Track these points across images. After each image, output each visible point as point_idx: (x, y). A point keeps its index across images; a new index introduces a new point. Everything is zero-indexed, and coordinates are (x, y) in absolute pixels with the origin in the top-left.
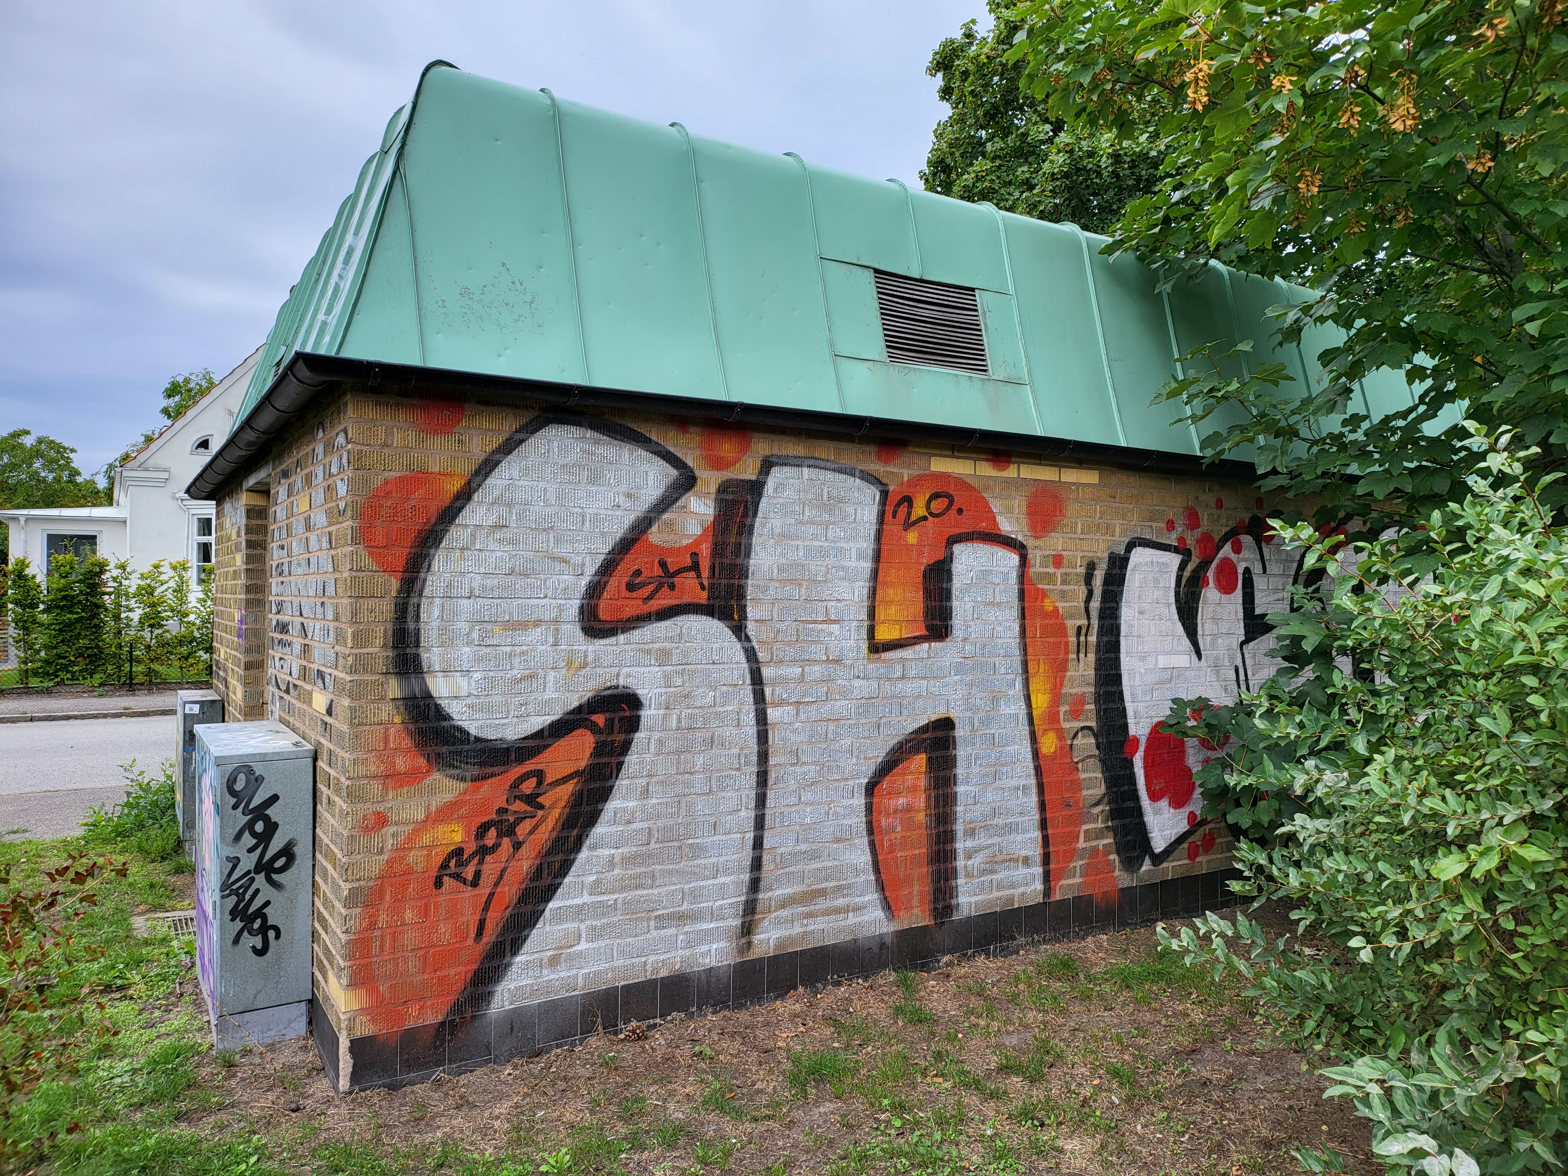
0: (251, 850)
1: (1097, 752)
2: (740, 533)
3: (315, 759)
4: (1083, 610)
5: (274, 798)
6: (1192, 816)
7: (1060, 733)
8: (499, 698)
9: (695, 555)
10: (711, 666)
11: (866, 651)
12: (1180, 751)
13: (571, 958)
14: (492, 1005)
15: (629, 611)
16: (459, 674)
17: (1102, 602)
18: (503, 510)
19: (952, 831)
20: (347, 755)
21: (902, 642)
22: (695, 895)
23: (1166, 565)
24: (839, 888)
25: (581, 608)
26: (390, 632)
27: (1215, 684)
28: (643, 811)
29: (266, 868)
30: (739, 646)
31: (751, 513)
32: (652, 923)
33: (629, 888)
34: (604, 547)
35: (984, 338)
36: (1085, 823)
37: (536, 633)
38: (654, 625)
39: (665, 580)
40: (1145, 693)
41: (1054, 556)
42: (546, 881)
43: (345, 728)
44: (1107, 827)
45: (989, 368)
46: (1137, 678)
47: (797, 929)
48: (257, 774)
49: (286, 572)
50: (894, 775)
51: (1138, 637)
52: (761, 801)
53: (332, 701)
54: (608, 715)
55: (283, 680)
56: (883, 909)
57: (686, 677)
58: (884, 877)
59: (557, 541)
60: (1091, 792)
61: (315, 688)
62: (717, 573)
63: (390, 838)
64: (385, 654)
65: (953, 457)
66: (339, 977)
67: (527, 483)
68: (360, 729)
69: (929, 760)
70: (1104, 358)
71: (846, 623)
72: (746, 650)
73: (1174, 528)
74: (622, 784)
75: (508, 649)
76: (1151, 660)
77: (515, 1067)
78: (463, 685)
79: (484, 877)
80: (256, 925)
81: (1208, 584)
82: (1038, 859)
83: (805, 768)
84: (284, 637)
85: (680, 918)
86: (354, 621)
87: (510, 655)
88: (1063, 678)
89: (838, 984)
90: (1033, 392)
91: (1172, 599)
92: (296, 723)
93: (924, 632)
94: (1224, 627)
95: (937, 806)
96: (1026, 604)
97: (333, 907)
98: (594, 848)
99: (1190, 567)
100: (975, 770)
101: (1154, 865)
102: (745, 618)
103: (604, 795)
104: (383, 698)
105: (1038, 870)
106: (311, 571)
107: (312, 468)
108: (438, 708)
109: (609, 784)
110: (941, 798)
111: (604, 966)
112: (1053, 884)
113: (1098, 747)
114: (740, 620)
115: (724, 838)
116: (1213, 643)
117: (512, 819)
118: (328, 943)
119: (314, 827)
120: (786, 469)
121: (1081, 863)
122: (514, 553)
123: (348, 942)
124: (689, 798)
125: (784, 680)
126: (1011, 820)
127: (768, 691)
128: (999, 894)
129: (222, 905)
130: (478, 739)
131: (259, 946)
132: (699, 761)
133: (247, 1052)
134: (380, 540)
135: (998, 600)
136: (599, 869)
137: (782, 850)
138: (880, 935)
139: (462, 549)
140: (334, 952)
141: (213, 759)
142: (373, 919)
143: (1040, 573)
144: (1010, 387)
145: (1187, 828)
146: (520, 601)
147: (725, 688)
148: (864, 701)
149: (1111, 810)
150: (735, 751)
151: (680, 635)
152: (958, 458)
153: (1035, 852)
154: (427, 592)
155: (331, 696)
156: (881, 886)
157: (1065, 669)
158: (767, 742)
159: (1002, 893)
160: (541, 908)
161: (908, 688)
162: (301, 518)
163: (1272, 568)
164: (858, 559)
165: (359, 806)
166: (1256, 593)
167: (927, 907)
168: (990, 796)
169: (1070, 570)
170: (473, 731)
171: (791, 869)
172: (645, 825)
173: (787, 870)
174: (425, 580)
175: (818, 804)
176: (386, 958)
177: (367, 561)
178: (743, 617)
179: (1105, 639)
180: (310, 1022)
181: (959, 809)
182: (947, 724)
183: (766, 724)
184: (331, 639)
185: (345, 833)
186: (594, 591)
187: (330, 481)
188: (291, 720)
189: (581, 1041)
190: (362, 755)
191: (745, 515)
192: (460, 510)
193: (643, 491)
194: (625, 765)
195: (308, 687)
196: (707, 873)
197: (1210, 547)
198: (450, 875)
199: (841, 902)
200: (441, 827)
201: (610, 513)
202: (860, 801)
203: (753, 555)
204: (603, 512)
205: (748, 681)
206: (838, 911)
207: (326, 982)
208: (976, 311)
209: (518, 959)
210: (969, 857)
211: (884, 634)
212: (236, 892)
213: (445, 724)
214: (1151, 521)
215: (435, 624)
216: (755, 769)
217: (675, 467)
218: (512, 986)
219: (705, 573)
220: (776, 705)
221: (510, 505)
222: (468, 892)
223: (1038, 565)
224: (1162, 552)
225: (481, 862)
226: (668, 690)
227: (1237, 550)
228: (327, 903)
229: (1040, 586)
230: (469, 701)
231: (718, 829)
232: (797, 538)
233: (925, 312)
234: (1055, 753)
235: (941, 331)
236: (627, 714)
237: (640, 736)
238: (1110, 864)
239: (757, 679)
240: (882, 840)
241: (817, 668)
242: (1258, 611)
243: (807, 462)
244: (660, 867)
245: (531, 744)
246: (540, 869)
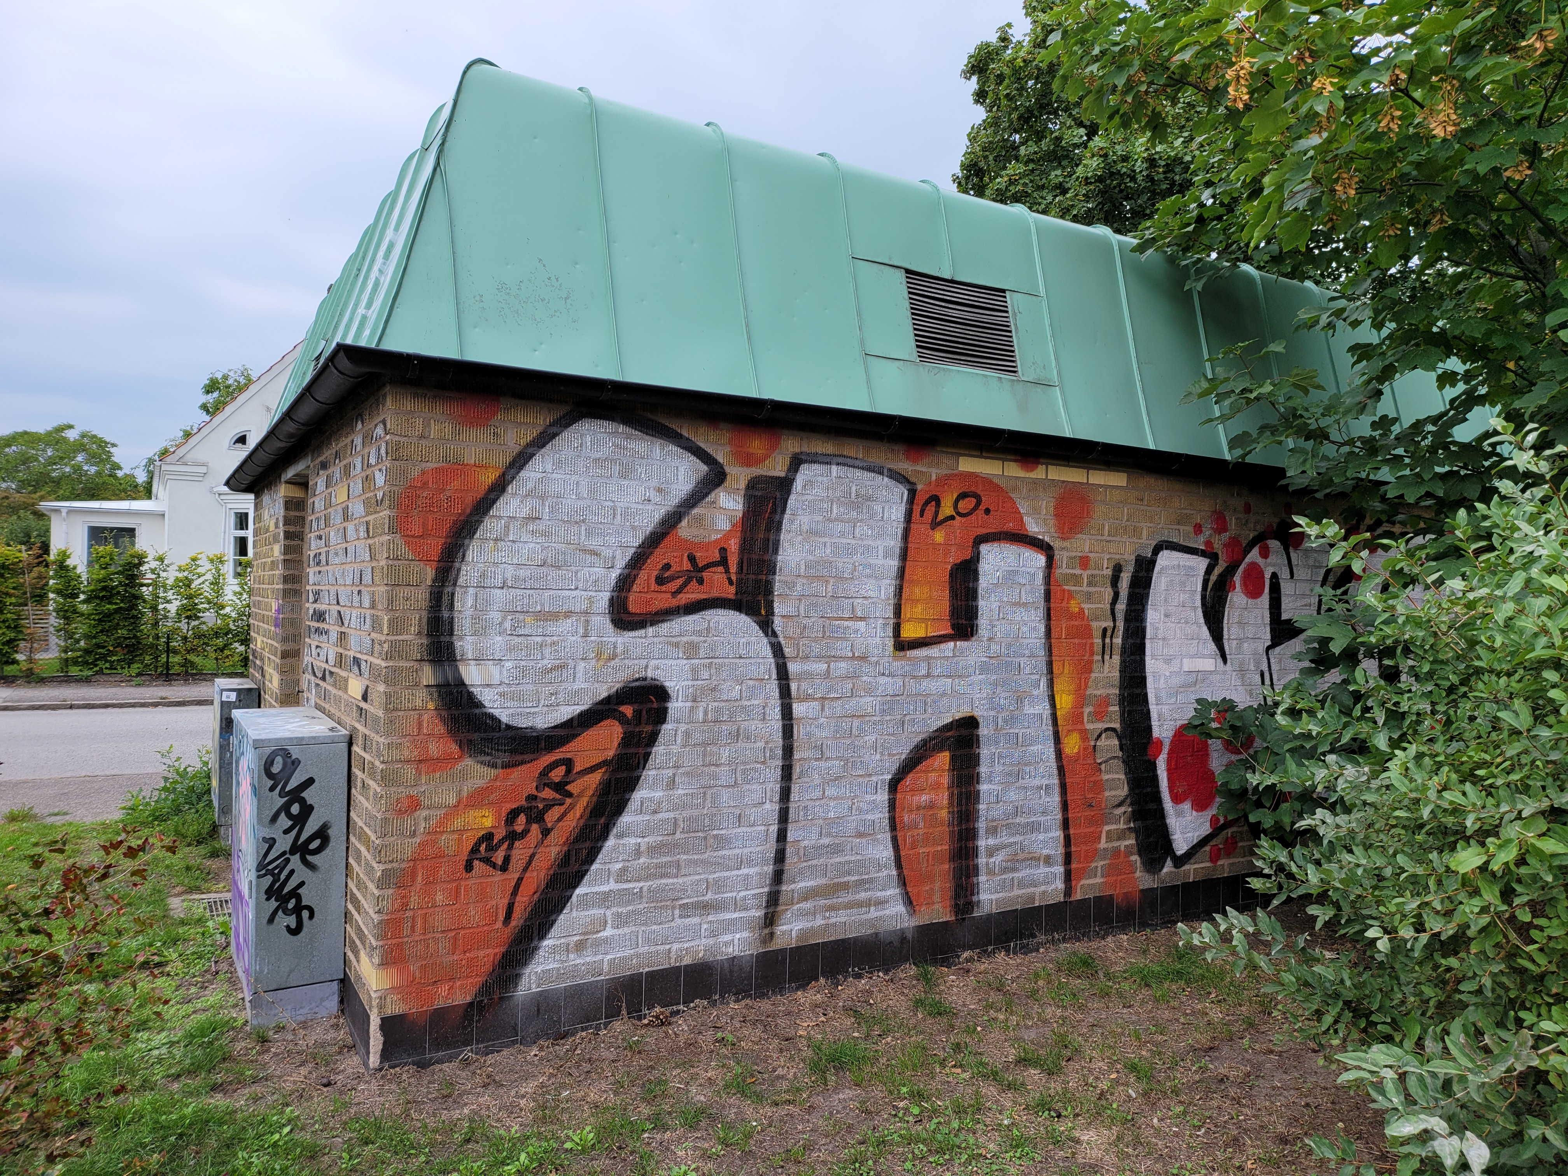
0: (286, 832)
1: (1120, 754)
2: (768, 530)
3: (350, 744)
4: (1109, 612)
5: (310, 782)
6: (1214, 820)
7: (1084, 734)
8: (530, 687)
9: (723, 550)
10: (738, 661)
11: (892, 649)
12: (1203, 753)
13: (598, 944)
14: (520, 988)
15: (658, 605)
16: (491, 662)
17: (1128, 605)
18: (536, 502)
19: (974, 828)
20: (382, 740)
21: (928, 640)
22: (719, 885)
23: (1192, 568)
24: (862, 882)
25: (611, 600)
26: (425, 620)
27: (1240, 688)
28: (669, 801)
29: (301, 849)
30: (765, 640)
31: (779, 510)
32: (677, 912)
33: (654, 876)
34: (635, 541)
35: (1015, 339)
36: (1107, 824)
37: (567, 625)
38: (683, 619)
39: (693, 574)
40: (1170, 696)
41: (1081, 558)
42: (574, 867)
43: (380, 713)
44: (1129, 829)
45: (1019, 369)
46: (1162, 681)
47: (819, 922)
48: (294, 757)
49: (324, 562)
50: (917, 772)
51: (1164, 639)
52: (785, 794)
53: (367, 687)
54: (636, 706)
55: (319, 668)
56: (904, 904)
57: (713, 671)
58: (905, 872)
59: (589, 533)
60: (1113, 793)
61: (351, 675)
62: (745, 568)
63: (422, 820)
64: (420, 641)
65: (980, 457)
66: (371, 957)
67: (559, 476)
68: (395, 714)
69: (953, 758)
70: (1134, 360)
71: (872, 621)
72: (772, 645)
73: (1201, 532)
74: (649, 774)
75: (539, 639)
76: (1176, 663)
77: (541, 1049)
78: (495, 674)
79: (513, 861)
80: (291, 905)
81: (1235, 588)
82: (1060, 859)
83: (829, 764)
84: (321, 625)
85: (705, 907)
86: (390, 609)
87: (541, 646)
88: (1087, 679)
89: (859, 976)
90: (1063, 393)
91: (1198, 603)
92: (331, 709)
93: (949, 631)
94: (1250, 631)
95: (959, 804)
96: (1052, 605)
97: (366, 888)
98: (620, 836)
99: (1217, 571)
100: (998, 768)
101: (1176, 866)
102: (773, 614)
103: (631, 784)
104: (417, 685)
105: (1059, 869)
106: (349, 560)
107: (351, 460)
108: (470, 695)
109: (636, 774)
110: (964, 796)
111: (628, 952)
112: (1074, 883)
113: (1121, 749)
114: (767, 615)
115: (749, 829)
116: (1239, 647)
117: (541, 806)
118: (361, 923)
119: (349, 811)
120: (815, 466)
121: (1102, 863)
122: (546, 545)
123: (380, 922)
124: (715, 790)
125: (809, 676)
126: (1034, 819)
127: (793, 686)
128: (1020, 892)
129: (258, 885)
130: (508, 727)
131: (293, 925)
132: (725, 753)
133: (280, 1029)
134: (417, 530)
135: (1023, 600)
136: (626, 857)
137: (806, 843)
138: (902, 930)
139: (496, 540)
140: (366, 932)
141: (251, 742)
142: (405, 900)
143: (1067, 574)
144: (1039, 389)
145: (1209, 831)
146: (552, 592)
147: (751, 683)
148: (889, 698)
149: (1133, 812)
150: (760, 744)
151: (708, 629)
152: (986, 458)
153: (1058, 851)
154: (461, 581)
155: (367, 682)
156: (903, 881)
157: (1090, 671)
158: (792, 736)
159: (1023, 891)
160: (568, 894)
161: (932, 686)
162: (339, 509)
163: (1299, 573)
164: (885, 557)
165: (393, 789)
166: (1283, 598)
167: (948, 904)
168: (1013, 795)
169: (1096, 572)
170: (504, 719)
171: (814, 862)
172: (671, 815)
173: (810, 863)
174: (459, 570)
175: (842, 799)
176: (417, 938)
177: (403, 550)
178: (770, 612)
179: (1130, 641)
180: (342, 1002)
181: (981, 806)
182: (970, 723)
183: (791, 719)
184: (368, 626)
185: (379, 816)
186: (624, 584)
187: (369, 472)
188: (327, 706)
189: (606, 1025)
190: (396, 740)
191: (774, 511)
192: (494, 501)
193: (674, 486)
194: (652, 756)
195: (344, 674)
196: (731, 864)
197: (1238, 551)
198: (480, 860)
199: (863, 896)
200: (471, 812)
201: (640, 507)
202: (883, 797)
203: (780, 552)
204: (634, 506)
205: (774, 676)
206: (860, 904)
207: (358, 961)
208: (1007, 312)
209: (545, 943)
210: (991, 856)
211: (910, 632)
212: (271, 873)
213: (477, 711)
214: (1179, 524)
215: (469, 613)
216: (780, 763)
217: (705, 463)
218: (539, 969)
219: (733, 568)
220: (801, 700)
221: (543, 498)
222: (498, 876)
223: (1064, 566)
224: (1189, 556)
225: (510, 847)
226: (696, 683)
227: (1265, 554)
228: (360, 885)
229: (1066, 587)
230: (501, 689)
231: (742, 820)
232: (824, 535)
233: (955, 313)
234: (1078, 753)
235: (971, 332)
236: (655, 705)
237: (667, 727)
238: (1131, 864)
239: (783, 674)
240: (905, 836)
241: (842, 665)
242: (1284, 617)
243: (835, 460)
244: (685, 857)
245: (562, 732)
246: (567, 855)
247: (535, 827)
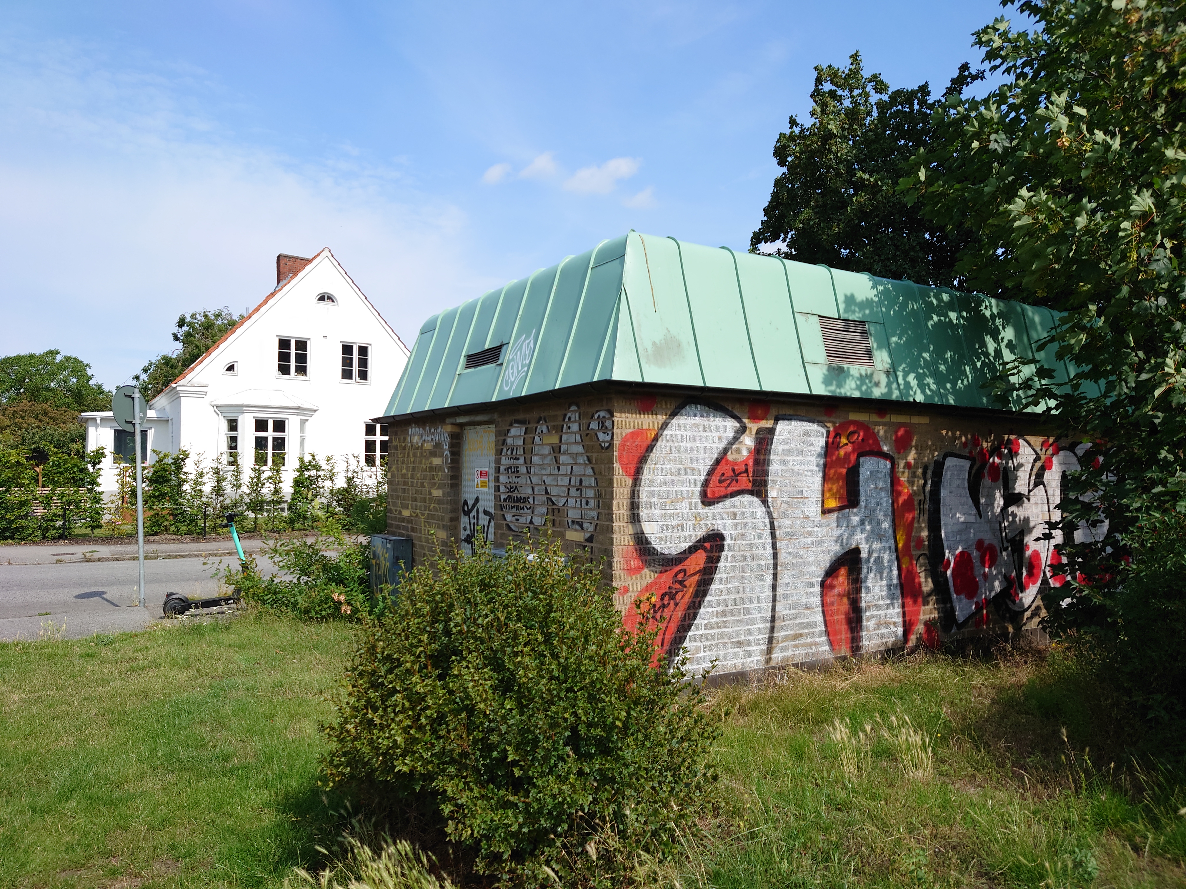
1: (929, 568)
2: (765, 454)
4: (922, 491)
6: (977, 604)
7: (911, 557)
9: (746, 465)
10: (753, 520)
11: (820, 513)
12: (971, 569)
13: (698, 659)
15: (720, 494)
16: (653, 523)
17: (932, 487)
19: (860, 607)
20: (613, 560)
21: (836, 508)
22: (747, 633)
23: (962, 466)
24: (809, 633)
25: (701, 492)
26: (631, 503)
27: (989, 531)
28: (725, 590)
30: (764, 510)
31: (769, 444)
32: (730, 645)
33: (720, 627)
34: (710, 463)
35: (871, 348)
36: (924, 605)
37: (683, 504)
38: (730, 500)
39: (734, 478)
40: (952, 535)
41: (908, 463)
42: (687, 622)
43: (611, 547)
44: (935, 608)
45: (874, 364)
47: (790, 653)
50: (833, 577)
51: (949, 505)
52: (775, 588)
53: (592, 535)
54: (711, 544)
56: (829, 645)
57: (743, 525)
58: (829, 629)
60: (927, 589)
61: (568, 530)
62: (755, 474)
63: (629, 597)
64: (627, 513)
65: (859, 412)
67: (679, 433)
68: (618, 548)
69: (849, 570)
71: (811, 499)
72: (768, 512)
73: (966, 446)
74: (717, 576)
75: (672, 511)
78: (655, 528)
79: (664, 618)
81: (984, 477)
82: (901, 624)
83: (794, 572)
84: (521, 505)
85: (741, 643)
86: (616, 498)
87: (673, 514)
88: (912, 527)
91: (966, 485)
93: (847, 503)
96: (894, 488)
98: (705, 607)
99: (975, 468)
100: (871, 575)
101: (958, 630)
103: (709, 582)
104: (625, 534)
105: (901, 629)
106: (562, 473)
107: (561, 423)
108: (646, 538)
109: (712, 576)
110: (854, 590)
111: (709, 665)
112: (908, 636)
113: (929, 565)
114: (765, 497)
115: (760, 605)
116: (988, 508)
117: (674, 592)
120: (785, 421)
121: (922, 627)
122: (675, 466)
124: (744, 585)
125: (785, 527)
126: (888, 602)
127: (777, 533)
128: (882, 641)
130: (661, 554)
132: (748, 566)
135: (881, 486)
136: (708, 618)
137: (784, 612)
138: (827, 659)
139: (655, 463)
143: (901, 472)
144: (884, 374)
145: (974, 611)
146: (677, 488)
147: (759, 531)
148: (819, 538)
149: (937, 599)
150: (764, 562)
151: (740, 505)
153: (899, 619)
154: (642, 484)
156: (828, 634)
157: (913, 523)
158: (777, 558)
160: (686, 634)
161: (840, 532)
164: (816, 466)
165: (618, 583)
166: (1010, 481)
167: (850, 645)
168: (878, 589)
169: (915, 470)
170: (659, 550)
171: (788, 622)
172: (726, 597)
173: (786, 623)
174: (641, 478)
175: (800, 590)
177: (620, 471)
178: (767, 496)
179: (933, 506)
181: (863, 595)
182: (857, 551)
183: (776, 549)
186: (706, 483)
190: (619, 560)
191: (767, 444)
192: (654, 446)
193: (725, 435)
194: (718, 568)
195: (557, 529)
196: (752, 622)
197: (986, 456)
199: (810, 640)
201: (712, 445)
202: (818, 589)
203: (770, 465)
204: (710, 445)
205: (769, 527)
206: (808, 645)
208: (865, 333)
210: (868, 621)
211: (828, 504)
213: (649, 546)
215: (645, 499)
216: (772, 572)
217: (738, 422)
219: (751, 475)
220: (781, 540)
221: (674, 443)
223: (900, 467)
224: (960, 460)
225: (662, 611)
226: (735, 531)
227: (999, 457)
229: (901, 479)
230: (658, 535)
231: (756, 600)
232: (790, 456)
234: (908, 567)
236: (719, 543)
237: (724, 554)
239: (773, 527)
240: (828, 610)
241: (799, 521)
242: (1010, 491)
243: (793, 418)
244: (733, 618)
245: (681, 556)
246: (685, 616)
247: (672, 602)
